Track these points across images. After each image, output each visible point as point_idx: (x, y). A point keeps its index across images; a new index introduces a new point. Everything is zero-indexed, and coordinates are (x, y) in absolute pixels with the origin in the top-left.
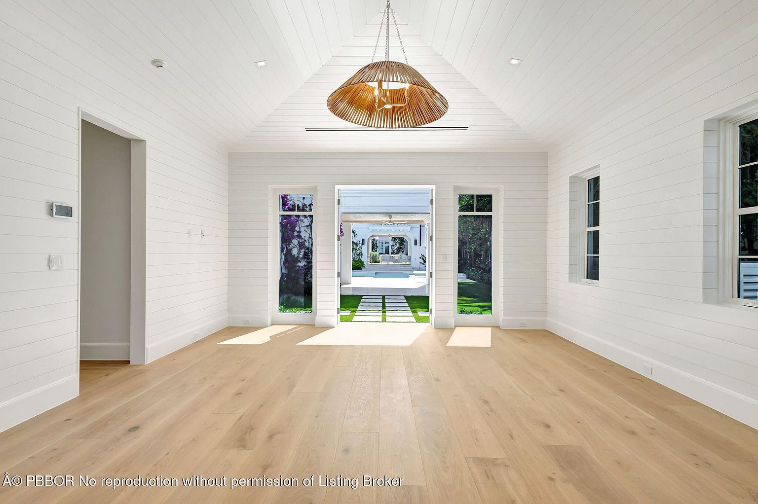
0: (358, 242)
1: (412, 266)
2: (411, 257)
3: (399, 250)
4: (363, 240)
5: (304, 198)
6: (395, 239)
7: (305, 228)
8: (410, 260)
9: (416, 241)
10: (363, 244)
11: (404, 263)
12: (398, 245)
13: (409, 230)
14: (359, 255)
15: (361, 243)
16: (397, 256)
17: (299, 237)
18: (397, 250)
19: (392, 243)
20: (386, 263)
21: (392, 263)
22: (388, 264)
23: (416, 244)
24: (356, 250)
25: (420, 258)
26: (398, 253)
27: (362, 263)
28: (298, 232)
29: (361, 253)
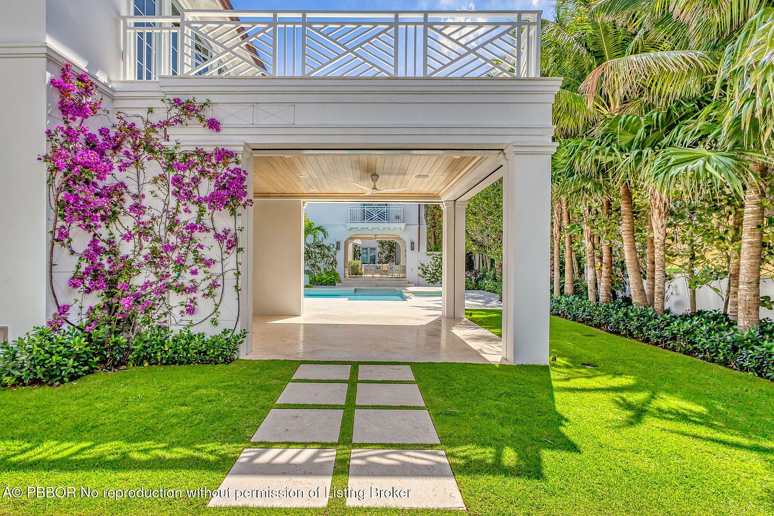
0: (332, 246)
1: (407, 279)
2: (405, 267)
3: (388, 259)
4: (338, 243)
5: (150, 111)
6: (382, 244)
7: (154, 188)
8: (404, 271)
9: (412, 243)
10: (338, 248)
11: (396, 275)
12: (387, 252)
13: (403, 228)
14: (332, 264)
15: (335, 247)
16: (385, 267)
17: (137, 209)
18: (386, 259)
19: (378, 250)
20: (371, 275)
21: (379, 275)
22: (373, 277)
23: (412, 249)
24: (328, 256)
25: (419, 268)
26: (387, 263)
27: (336, 275)
28: (135, 196)
29: (334, 263)
